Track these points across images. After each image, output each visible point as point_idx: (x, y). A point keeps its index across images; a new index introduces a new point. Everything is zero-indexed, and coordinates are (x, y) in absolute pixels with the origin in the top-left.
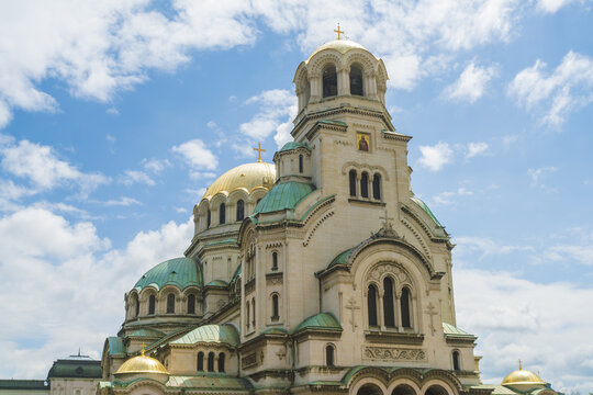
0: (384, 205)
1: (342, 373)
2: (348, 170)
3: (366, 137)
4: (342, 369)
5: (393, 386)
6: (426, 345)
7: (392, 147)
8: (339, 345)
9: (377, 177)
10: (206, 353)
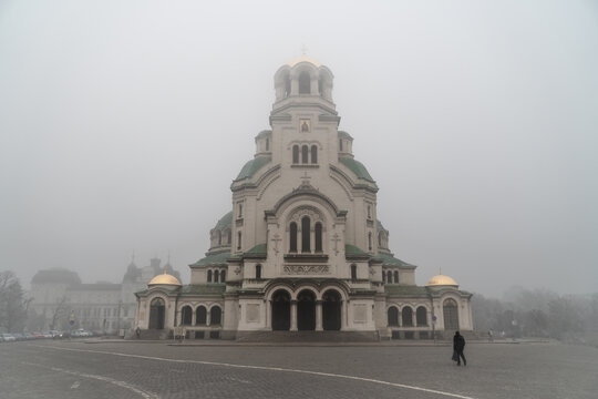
0: (318, 167)
1: (265, 283)
2: (292, 147)
3: (307, 122)
4: (265, 280)
5: (298, 291)
6: (330, 262)
7: (325, 126)
8: (264, 265)
9: (314, 148)
10: (213, 271)
